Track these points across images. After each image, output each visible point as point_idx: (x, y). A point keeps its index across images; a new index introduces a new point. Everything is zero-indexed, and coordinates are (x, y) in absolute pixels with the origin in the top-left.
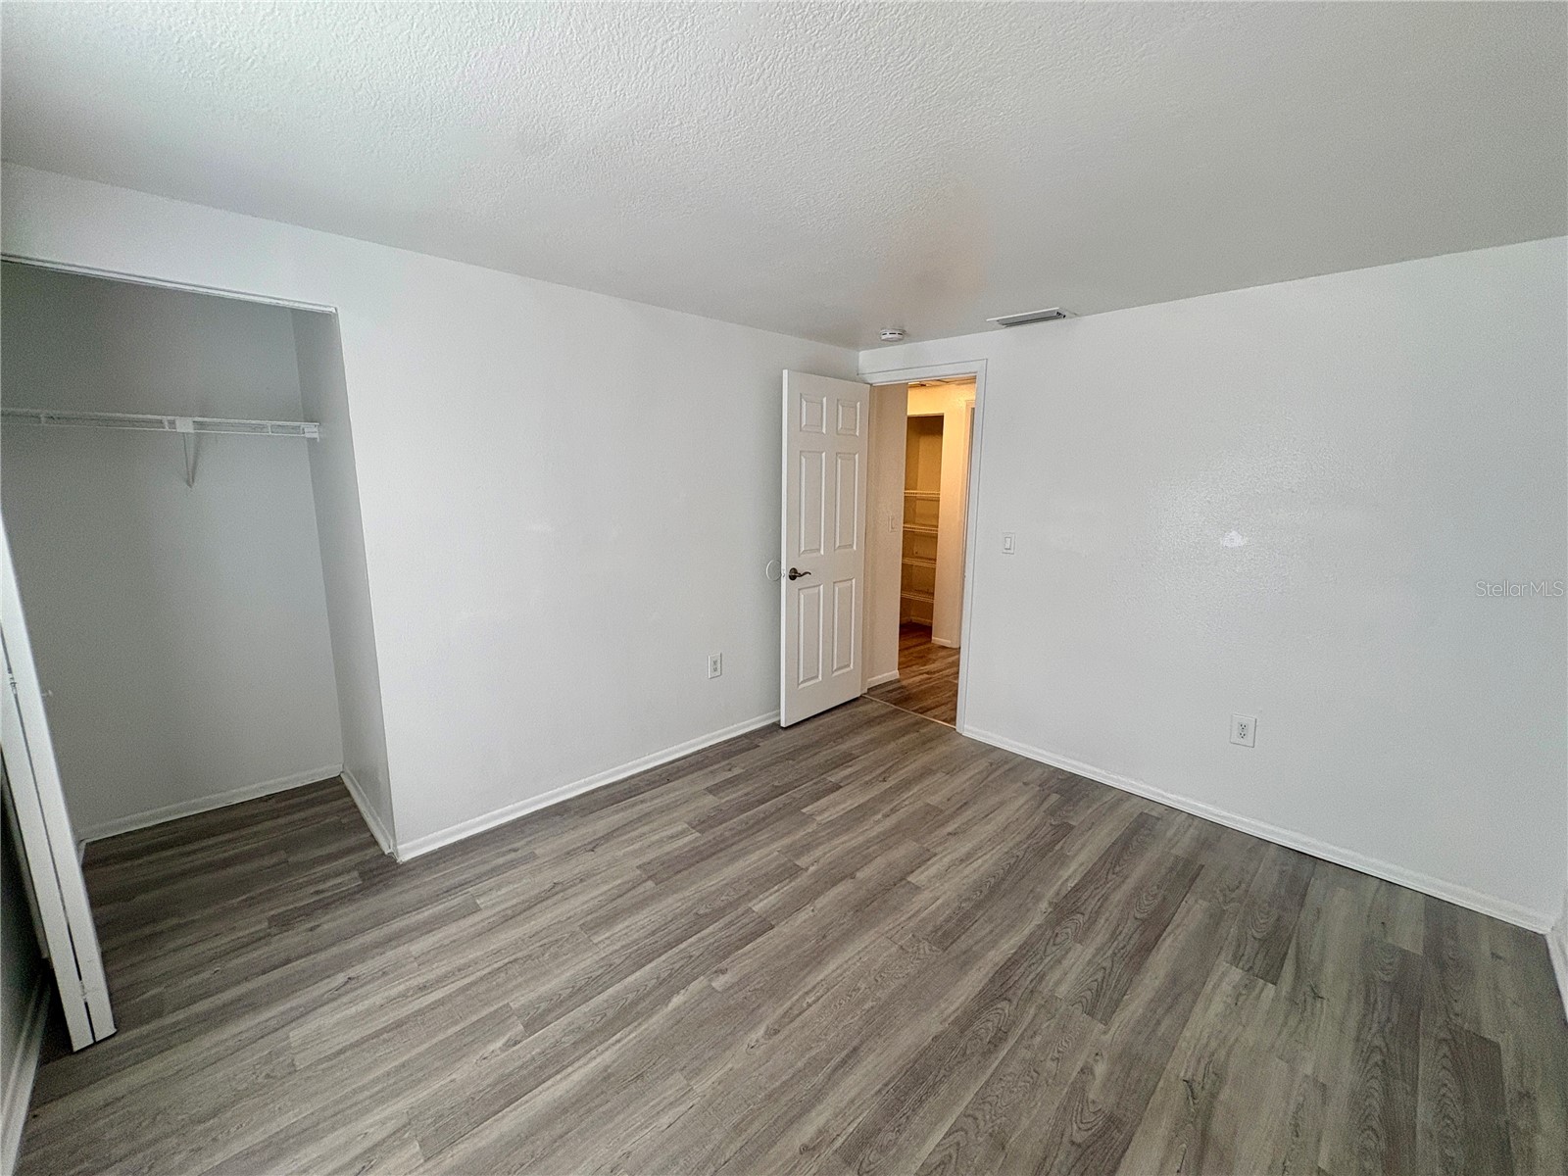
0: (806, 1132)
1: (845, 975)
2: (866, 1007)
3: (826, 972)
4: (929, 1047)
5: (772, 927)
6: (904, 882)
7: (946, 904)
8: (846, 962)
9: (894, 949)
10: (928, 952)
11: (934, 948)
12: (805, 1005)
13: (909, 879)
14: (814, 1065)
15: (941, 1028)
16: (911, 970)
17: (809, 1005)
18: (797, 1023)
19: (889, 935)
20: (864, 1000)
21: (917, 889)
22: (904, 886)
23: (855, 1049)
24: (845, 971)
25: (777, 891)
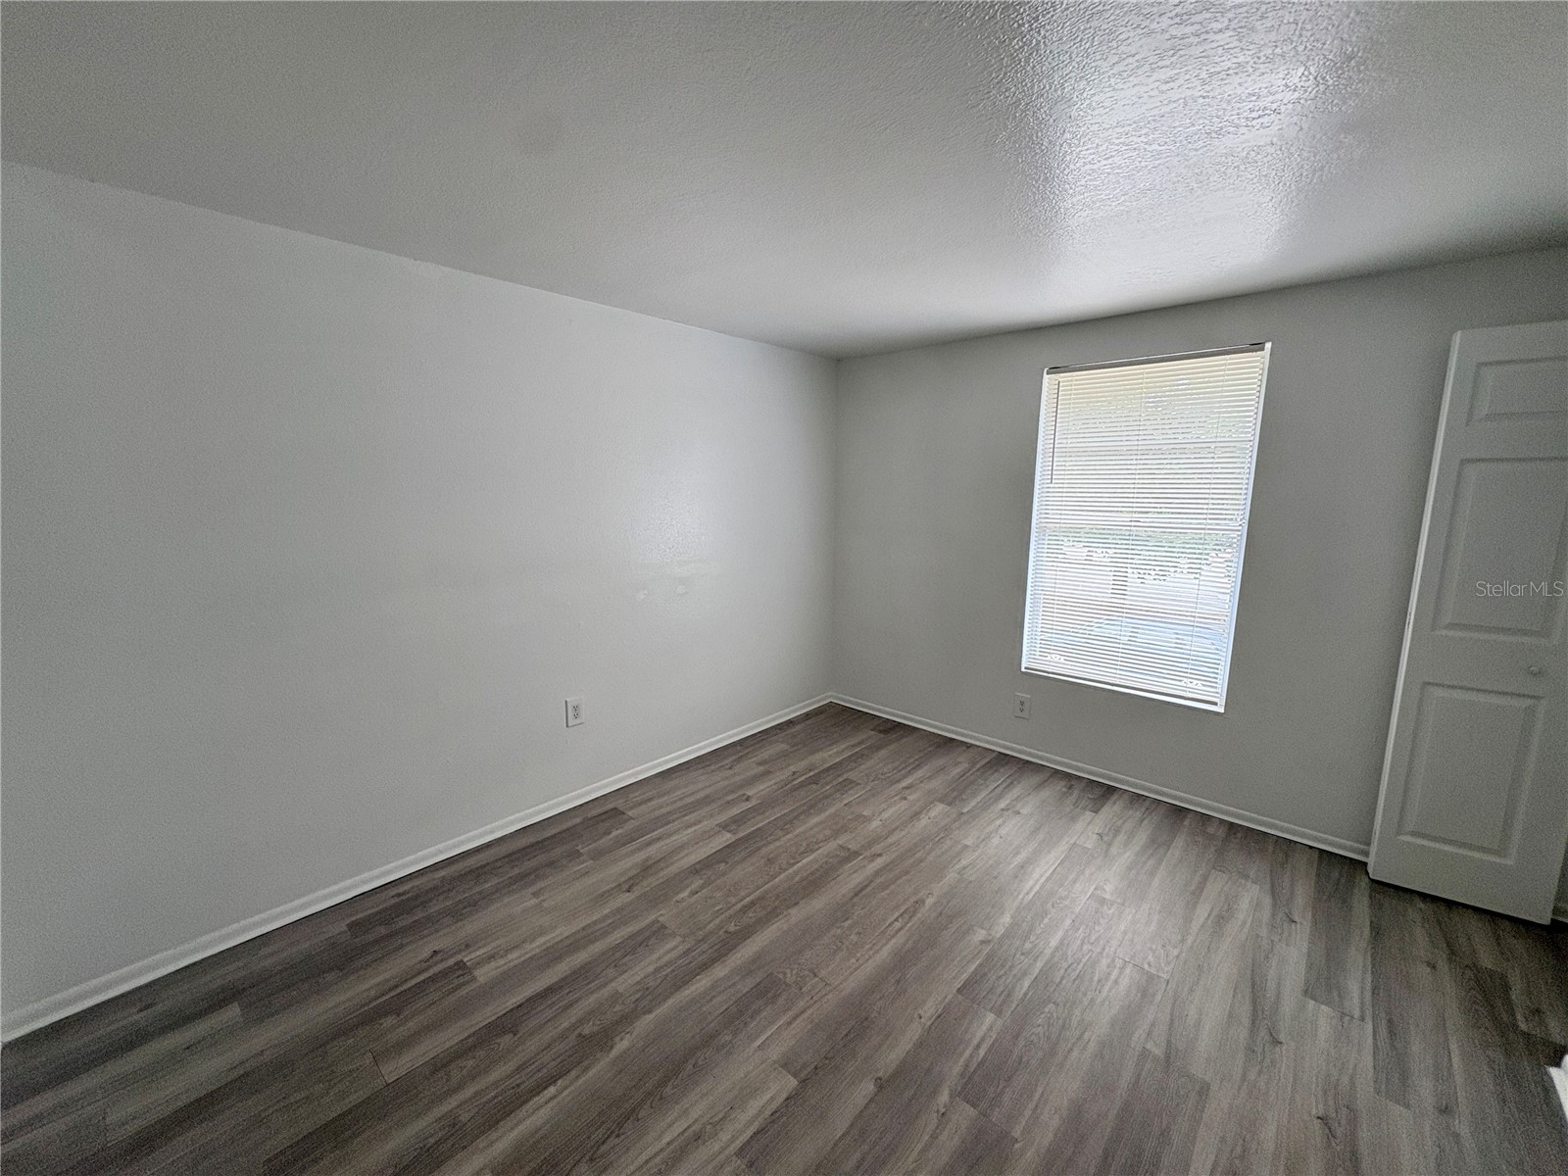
0: (879, 862)
1: (870, 945)
2: (849, 922)
3: (889, 946)
4: (802, 899)
5: (959, 991)
6: (803, 1075)
7: (752, 1038)
8: (870, 958)
9: (823, 973)
10: (788, 971)
11: (781, 976)
12: (900, 920)
13: (793, 1082)
14: (884, 887)
15: (789, 911)
16: (808, 954)
17: (896, 920)
18: (903, 908)
19: (828, 988)
20: (850, 927)
21: (786, 1064)
22: (805, 1066)
23: (856, 895)
24: (871, 949)
25: (978, 1046)
